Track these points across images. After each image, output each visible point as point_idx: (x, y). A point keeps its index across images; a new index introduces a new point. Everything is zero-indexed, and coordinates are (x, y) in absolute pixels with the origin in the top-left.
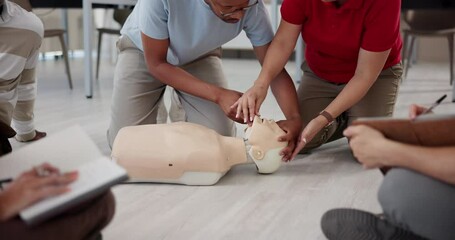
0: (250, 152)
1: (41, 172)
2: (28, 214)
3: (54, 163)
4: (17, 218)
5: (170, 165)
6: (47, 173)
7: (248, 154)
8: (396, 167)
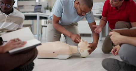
0: (79, 50)
1: (16, 40)
2: (11, 51)
3: (20, 38)
4: (8, 52)
5: (54, 52)
6: (18, 41)
7: (78, 50)
8: (124, 43)
